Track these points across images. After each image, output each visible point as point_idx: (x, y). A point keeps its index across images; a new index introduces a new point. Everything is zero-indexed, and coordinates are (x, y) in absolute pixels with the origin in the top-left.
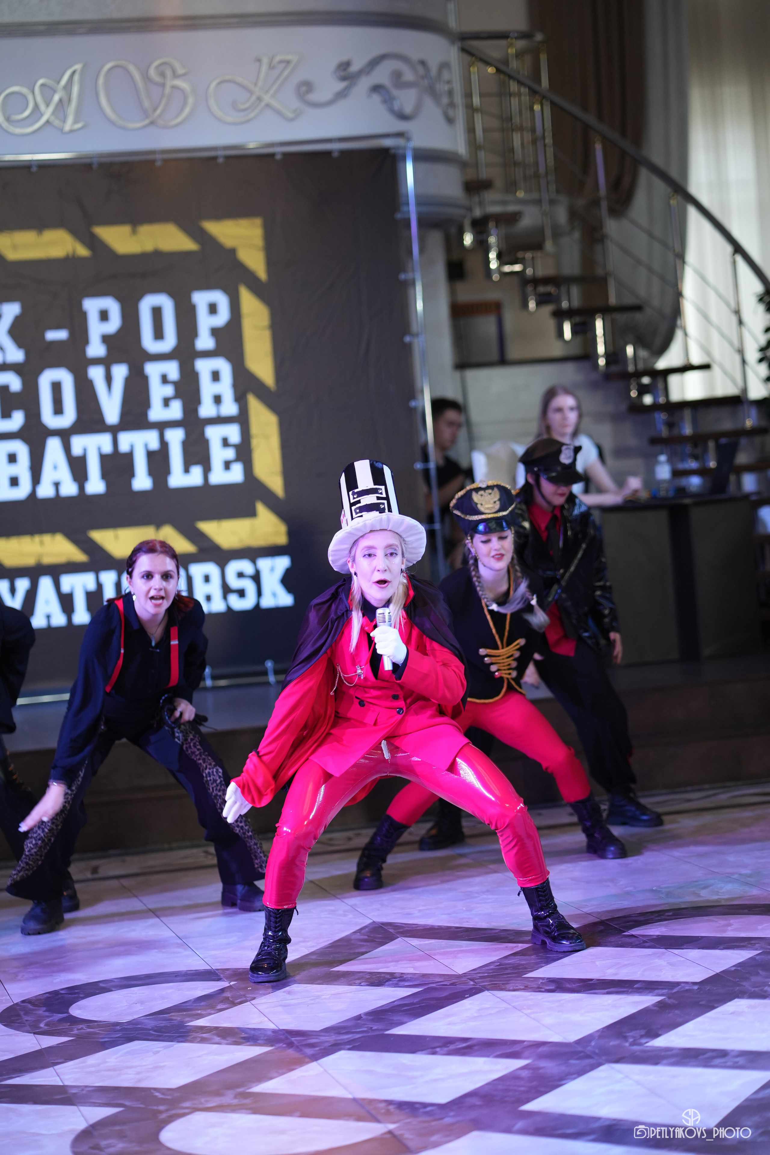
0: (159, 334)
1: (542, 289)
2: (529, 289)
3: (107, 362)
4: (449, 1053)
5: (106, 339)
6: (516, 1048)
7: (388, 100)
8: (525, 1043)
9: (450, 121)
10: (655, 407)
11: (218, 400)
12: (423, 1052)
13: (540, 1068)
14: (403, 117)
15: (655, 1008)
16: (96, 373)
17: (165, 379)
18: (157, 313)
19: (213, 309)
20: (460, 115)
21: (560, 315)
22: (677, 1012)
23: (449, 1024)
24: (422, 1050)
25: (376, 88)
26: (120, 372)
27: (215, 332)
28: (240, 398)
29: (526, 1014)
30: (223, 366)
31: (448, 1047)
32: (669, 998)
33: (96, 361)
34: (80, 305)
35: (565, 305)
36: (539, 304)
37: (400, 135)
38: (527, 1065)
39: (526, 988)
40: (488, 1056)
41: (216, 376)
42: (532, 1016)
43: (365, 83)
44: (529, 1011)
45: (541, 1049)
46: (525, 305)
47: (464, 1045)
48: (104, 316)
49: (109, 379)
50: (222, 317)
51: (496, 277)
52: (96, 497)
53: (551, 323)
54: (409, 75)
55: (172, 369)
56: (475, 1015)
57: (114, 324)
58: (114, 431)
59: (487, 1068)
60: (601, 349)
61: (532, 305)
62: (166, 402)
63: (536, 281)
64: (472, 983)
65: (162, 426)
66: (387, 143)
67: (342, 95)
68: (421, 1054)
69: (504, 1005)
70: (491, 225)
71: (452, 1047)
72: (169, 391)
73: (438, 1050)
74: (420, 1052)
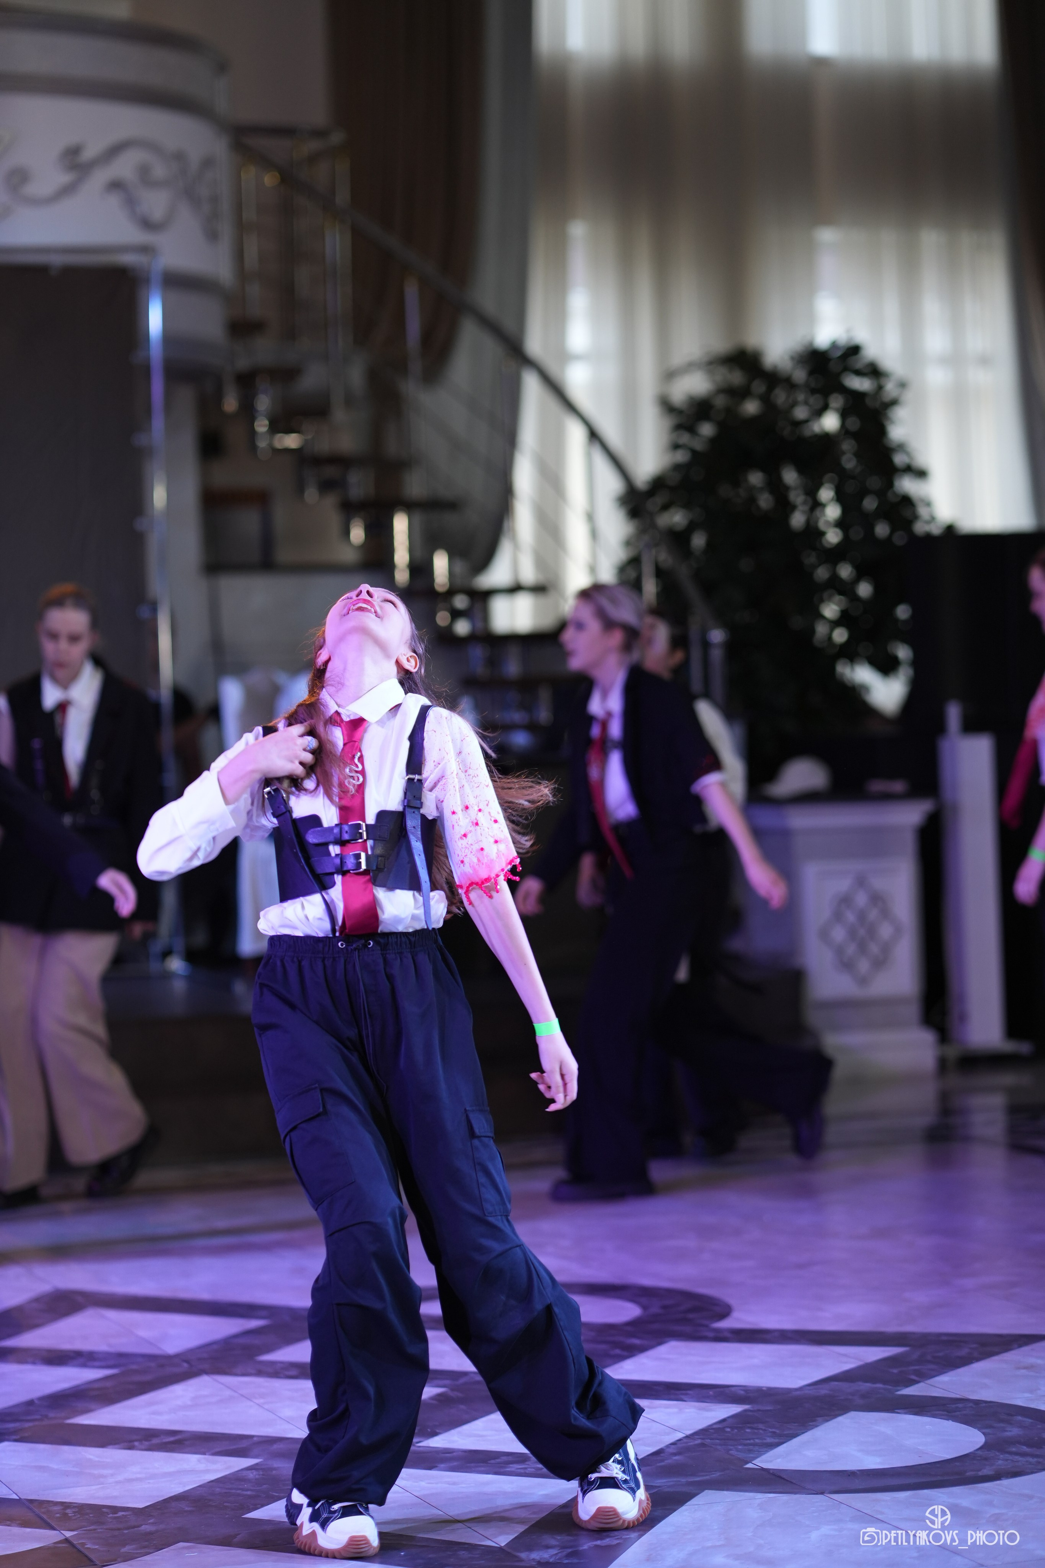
1: (326, 472)
2: (309, 470)
4: (150, 1449)
6: (244, 1444)
7: (130, 202)
8: (255, 1439)
9: (211, 235)
10: (472, 638)
12: (117, 1446)
13: (275, 1469)
14: (147, 224)
15: (434, 1402)
20: (226, 230)
21: (350, 507)
22: (462, 1407)
23: (154, 1413)
24: (115, 1444)
25: (116, 186)
29: (258, 1405)
31: (150, 1441)
32: (452, 1390)
35: (354, 493)
36: (320, 492)
37: (147, 250)
38: (257, 1464)
39: (259, 1373)
40: (204, 1454)
42: (266, 1406)
43: (101, 177)
44: (262, 1401)
45: (276, 1447)
46: (301, 492)
47: (172, 1439)
51: (263, 453)
53: (334, 519)
54: (160, 170)
56: (189, 1403)
59: (202, 1467)
60: (401, 556)
61: (311, 493)
63: (319, 461)
64: (185, 1365)
66: (129, 259)
67: (67, 190)
68: (113, 1448)
69: (228, 1393)
70: (262, 381)
71: (155, 1441)
73: (136, 1444)
74: (111, 1446)
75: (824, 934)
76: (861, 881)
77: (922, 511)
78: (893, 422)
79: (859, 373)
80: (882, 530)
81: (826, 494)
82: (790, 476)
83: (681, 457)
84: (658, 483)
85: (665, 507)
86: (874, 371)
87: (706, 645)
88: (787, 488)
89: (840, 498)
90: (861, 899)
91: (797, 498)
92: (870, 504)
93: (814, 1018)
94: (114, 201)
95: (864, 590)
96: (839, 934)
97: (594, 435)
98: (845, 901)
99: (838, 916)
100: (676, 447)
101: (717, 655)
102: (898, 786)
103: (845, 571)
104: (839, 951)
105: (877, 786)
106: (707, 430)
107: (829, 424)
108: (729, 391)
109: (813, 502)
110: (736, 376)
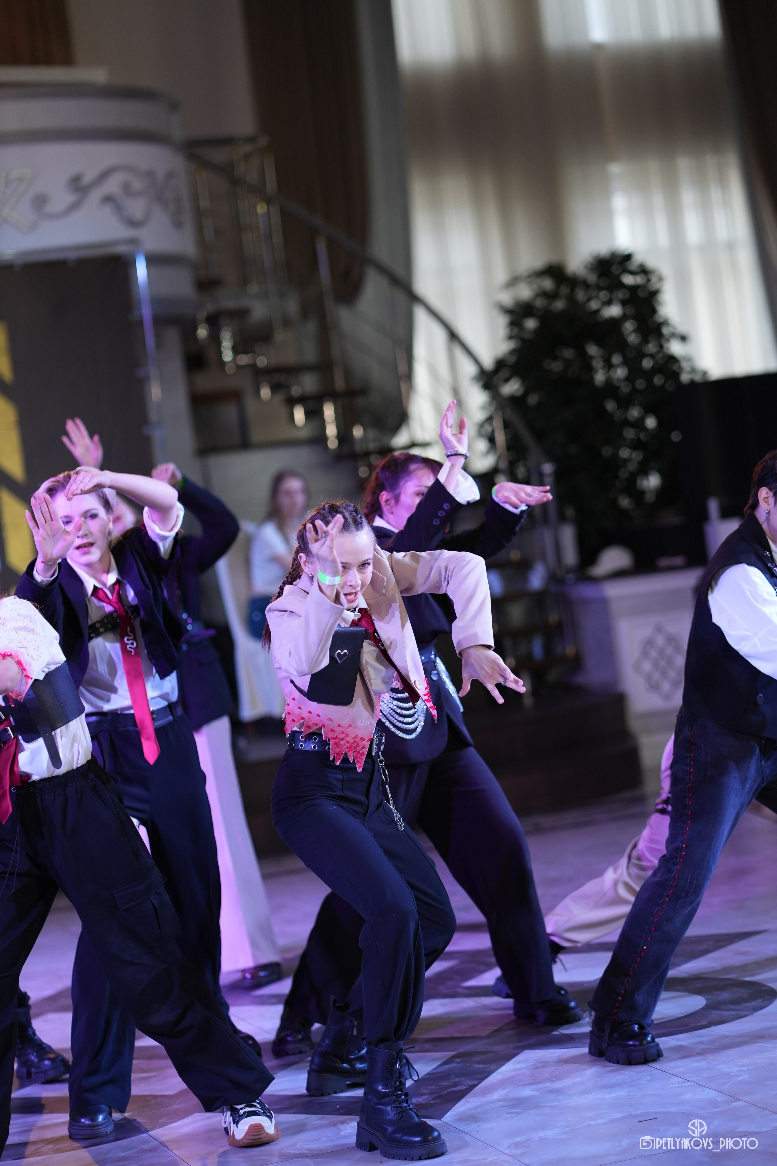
1: (275, 378)
2: (263, 378)
7: (119, 209)
9: (178, 225)
14: (132, 223)
20: (188, 219)
21: (291, 402)
25: (108, 199)
35: (296, 391)
36: (272, 392)
37: (133, 241)
43: (97, 194)
46: (258, 393)
51: (230, 369)
53: (282, 410)
54: (137, 185)
60: (331, 430)
61: (265, 392)
63: (267, 371)
66: (121, 249)
67: (74, 207)
70: (224, 320)
75: (637, 667)
76: (659, 629)
77: (685, 365)
78: (660, 304)
79: (632, 273)
80: (658, 380)
81: (616, 359)
82: (593, 350)
83: (515, 344)
84: (500, 364)
85: (507, 380)
86: (644, 271)
87: (541, 475)
88: (591, 358)
89: (626, 362)
90: (660, 641)
91: (598, 364)
92: (647, 364)
93: (634, 725)
94: (108, 210)
95: (651, 423)
96: (647, 666)
98: (649, 643)
99: (645, 654)
100: (510, 337)
102: (679, 561)
103: (635, 413)
104: (648, 678)
105: (664, 562)
106: (531, 324)
107: (614, 311)
108: (544, 294)
109: (609, 366)
110: (548, 284)
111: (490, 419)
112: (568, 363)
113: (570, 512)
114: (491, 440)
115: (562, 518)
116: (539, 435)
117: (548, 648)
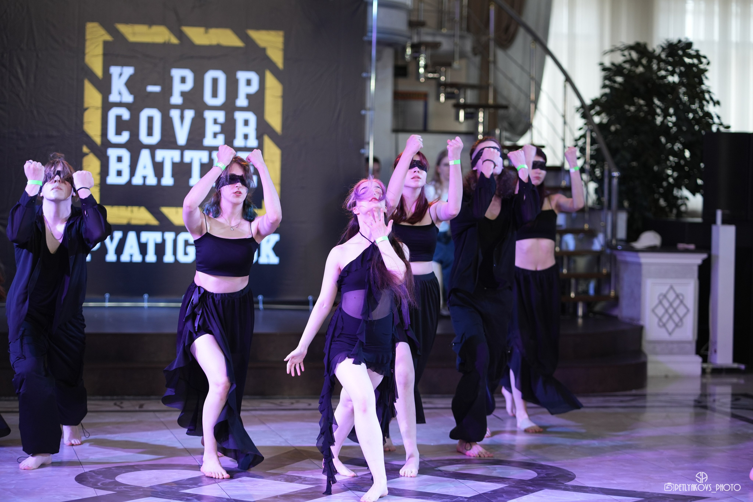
0: (215, 94)
1: (449, 90)
2: (442, 89)
3: (182, 108)
5: (183, 94)
11: (246, 137)
16: (175, 114)
17: (215, 122)
18: (215, 81)
19: (249, 83)
21: (458, 107)
26: (189, 114)
27: (249, 96)
28: (260, 138)
30: (252, 117)
33: (176, 107)
34: (169, 72)
35: (462, 101)
36: (447, 98)
41: (246, 123)
46: (438, 98)
48: (183, 80)
49: (182, 118)
50: (254, 88)
51: (422, 80)
52: (167, 187)
53: (453, 111)
55: (221, 116)
57: (189, 86)
58: (182, 149)
60: (481, 129)
61: (442, 98)
62: (215, 135)
63: (446, 85)
65: (211, 149)
70: (423, 48)
72: (218, 128)
75: (653, 311)
76: (671, 288)
77: (715, 119)
78: (706, 78)
79: (691, 56)
80: (696, 128)
81: (671, 111)
82: (656, 102)
83: (607, 91)
84: (596, 102)
85: (598, 114)
86: (698, 56)
87: (611, 177)
88: (655, 106)
89: (677, 113)
90: (671, 296)
91: (659, 111)
93: (646, 347)
95: (687, 154)
96: (660, 311)
97: (568, 79)
98: (664, 296)
99: (660, 303)
100: (604, 86)
101: (615, 182)
102: (692, 247)
103: (678, 146)
104: (660, 319)
105: (681, 246)
106: (619, 79)
107: (675, 79)
108: (631, 61)
109: (666, 114)
110: (634, 55)
111: (584, 136)
112: (639, 108)
113: (626, 204)
114: (583, 150)
115: (621, 207)
116: (614, 153)
117: (598, 289)
